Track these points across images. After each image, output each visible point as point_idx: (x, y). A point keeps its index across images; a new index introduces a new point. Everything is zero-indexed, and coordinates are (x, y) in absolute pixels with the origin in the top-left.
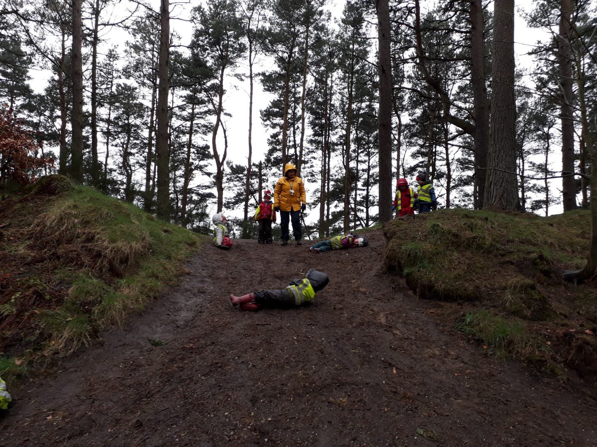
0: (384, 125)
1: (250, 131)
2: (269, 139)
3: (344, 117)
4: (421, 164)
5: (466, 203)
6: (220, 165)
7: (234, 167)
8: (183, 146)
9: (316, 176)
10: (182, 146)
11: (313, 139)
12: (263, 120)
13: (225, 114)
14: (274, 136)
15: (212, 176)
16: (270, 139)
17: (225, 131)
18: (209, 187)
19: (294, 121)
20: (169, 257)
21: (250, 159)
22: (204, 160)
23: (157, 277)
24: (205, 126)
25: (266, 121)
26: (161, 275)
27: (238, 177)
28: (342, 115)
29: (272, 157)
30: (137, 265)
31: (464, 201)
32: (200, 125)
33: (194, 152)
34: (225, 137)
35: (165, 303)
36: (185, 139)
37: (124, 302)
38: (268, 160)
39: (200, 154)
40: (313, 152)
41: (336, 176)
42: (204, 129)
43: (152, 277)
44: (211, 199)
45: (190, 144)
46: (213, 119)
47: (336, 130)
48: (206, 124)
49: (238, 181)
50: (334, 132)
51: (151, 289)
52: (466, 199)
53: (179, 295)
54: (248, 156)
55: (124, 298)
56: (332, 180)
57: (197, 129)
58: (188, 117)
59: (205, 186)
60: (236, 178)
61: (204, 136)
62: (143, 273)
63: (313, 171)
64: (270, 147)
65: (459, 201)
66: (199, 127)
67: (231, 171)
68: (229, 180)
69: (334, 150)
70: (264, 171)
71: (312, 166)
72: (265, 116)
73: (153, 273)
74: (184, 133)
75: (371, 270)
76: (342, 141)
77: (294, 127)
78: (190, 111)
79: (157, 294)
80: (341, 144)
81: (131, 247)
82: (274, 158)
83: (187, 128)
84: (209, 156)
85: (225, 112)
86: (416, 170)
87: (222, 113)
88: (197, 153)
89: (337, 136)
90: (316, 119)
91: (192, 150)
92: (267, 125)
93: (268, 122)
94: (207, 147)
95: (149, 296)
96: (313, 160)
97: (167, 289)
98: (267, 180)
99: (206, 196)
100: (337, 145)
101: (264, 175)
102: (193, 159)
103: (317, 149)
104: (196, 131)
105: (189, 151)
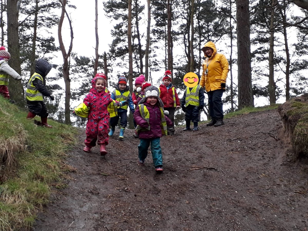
0: (242, 7)
1: (96, 21)
2: (112, 31)
3: (184, 6)
4: (259, 51)
5: (302, 87)
6: (66, 56)
7: (79, 58)
8: (28, 39)
9: (159, 65)
10: (26, 39)
11: (156, 29)
12: (106, 11)
13: (70, 6)
14: (118, 27)
15: (58, 68)
16: (114, 30)
17: (70, 22)
18: (55, 79)
19: (137, 12)
20: (48, 153)
21: (97, 49)
22: (48, 52)
23: (42, 180)
24: (49, 19)
25: (109, 12)
26: (45, 175)
27: (82, 68)
28: (182, 5)
29: (116, 48)
30: (17, 166)
31: (300, 84)
32: (44, 18)
33: (38, 45)
34: (71, 28)
35: (57, 212)
36: (29, 32)
37: (10, 215)
38: (113, 51)
39: (45, 46)
40: (156, 41)
41: (178, 64)
42: (49, 21)
43: (36, 179)
44: (57, 90)
45: (35, 38)
46: (57, 12)
47: (177, 20)
48: (51, 17)
49: (83, 72)
50: (175, 22)
51: (38, 195)
52: (302, 82)
53: (69, 199)
54: (95, 47)
55: (9, 210)
56: (175, 69)
57: (41, 22)
58: (32, 10)
59: (51, 78)
60: (81, 69)
61: (48, 29)
62: (25, 175)
63: (156, 60)
64: (115, 38)
65: (296, 85)
66: (43, 20)
67: (76, 63)
68: (75, 71)
69: (176, 39)
70: (109, 62)
71: (155, 56)
72: (108, 7)
73: (36, 173)
74: (28, 27)
75: (275, 158)
76: (183, 30)
77: (137, 18)
78: (34, 4)
79: (46, 200)
80: (182, 33)
81: (9, 144)
82: (118, 49)
83: (31, 22)
84: (53, 49)
85: (69, 4)
86: (254, 56)
87: (66, 5)
88: (42, 46)
89: (179, 26)
90: (158, 9)
91: (37, 43)
92: (110, 16)
93: (111, 14)
94: (52, 39)
95: (37, 205)
96: (155, 49)
97: (54, 192)
98: (112, 70)
99: (51, 88)
100: (178, 34)
101: (109, 66)
102: (39, 52)
103: (159, 38)
104: (40, 24)
105: (34, 44)
